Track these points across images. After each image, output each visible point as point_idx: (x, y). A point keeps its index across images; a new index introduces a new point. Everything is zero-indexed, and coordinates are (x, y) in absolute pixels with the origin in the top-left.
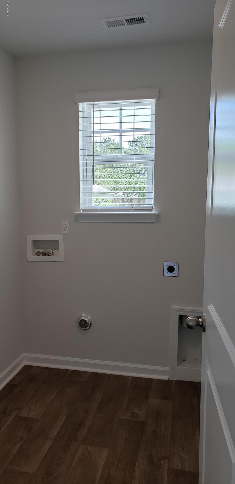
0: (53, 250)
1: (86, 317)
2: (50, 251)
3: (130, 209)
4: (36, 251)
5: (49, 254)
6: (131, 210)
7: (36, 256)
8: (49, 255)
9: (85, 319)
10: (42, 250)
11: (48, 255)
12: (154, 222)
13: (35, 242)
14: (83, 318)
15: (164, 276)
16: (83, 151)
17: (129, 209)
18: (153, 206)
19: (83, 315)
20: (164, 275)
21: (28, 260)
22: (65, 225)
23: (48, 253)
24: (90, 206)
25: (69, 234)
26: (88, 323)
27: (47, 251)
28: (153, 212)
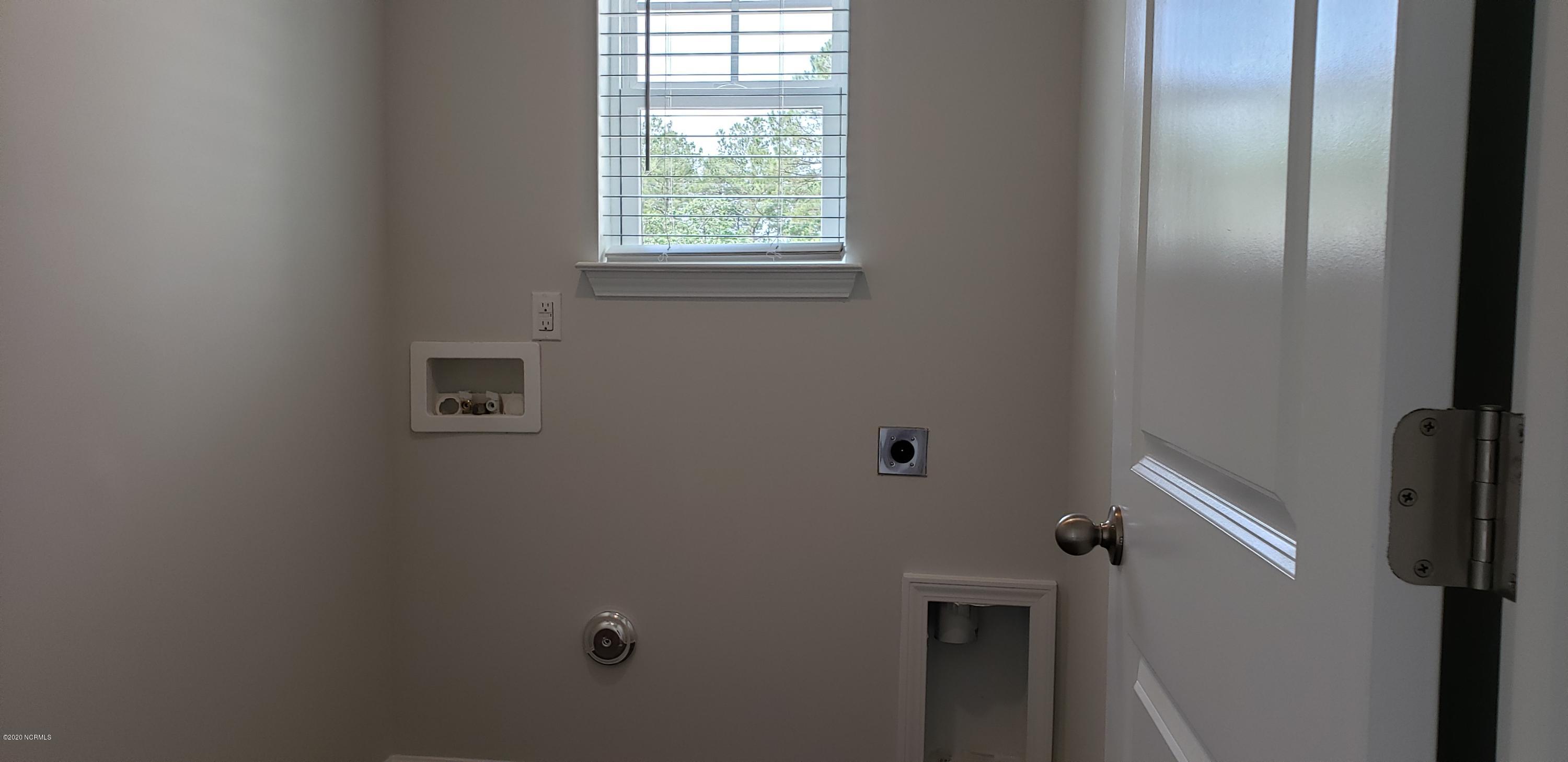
0: (503, 396)
1: (618, 622)
2: (493, 397)
3: (770, 254)
4: (443, 400)
5: (488, 409)
6: (772, 257)
7: (440, 416)
8: (488, 412)
9: (615, 630)
10: (466, 396)
11: (484, 411)
12: (847, 296)
13: (439, 367)
14: (605, 625)
15: (879, 474)
16: (610, 60)
17: (765, 253)
18: (845, 245)
19: (607, 614)
20: (881, 472)
21: (413, 429)
22: (545, 307)
23: (485, 405)
24: (632, 245)
25: (559, 339)
26: (625, 643)
27: (480, 398)
28: (843, 261)
